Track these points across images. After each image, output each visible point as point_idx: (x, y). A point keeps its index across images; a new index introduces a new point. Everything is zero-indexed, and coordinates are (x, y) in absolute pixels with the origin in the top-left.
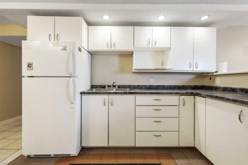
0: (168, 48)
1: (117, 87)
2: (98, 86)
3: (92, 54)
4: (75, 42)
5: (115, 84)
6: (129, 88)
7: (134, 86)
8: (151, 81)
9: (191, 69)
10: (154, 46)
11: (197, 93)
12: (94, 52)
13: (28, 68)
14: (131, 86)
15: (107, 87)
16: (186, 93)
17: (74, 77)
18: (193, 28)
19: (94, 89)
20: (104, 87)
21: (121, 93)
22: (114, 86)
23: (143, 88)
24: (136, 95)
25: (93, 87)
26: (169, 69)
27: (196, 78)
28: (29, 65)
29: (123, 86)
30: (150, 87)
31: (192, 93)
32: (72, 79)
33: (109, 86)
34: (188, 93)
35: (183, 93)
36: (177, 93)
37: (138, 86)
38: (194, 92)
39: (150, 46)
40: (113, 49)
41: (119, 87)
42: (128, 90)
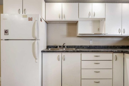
0: (103, 18)
1: (66, 47)
2: (52, 46)
3: (47, 23)
4: (39, 15)
5: (64, 45)
6: (75, 48)
7: (78, 46)
8: (91, 42)
9: (120, 34)
10: (93, 17)
11: (126, 51)
12: (48, 22)
13: (5, 33)
14: (76, 46)
15: (58, 47)
16: (118, 51)
17: (38, 40)
18: (121, 4)
19: (50, 49)
20: (56, 47)
21: (71, 52)
22: (64, 47)
23: (85, 47)
24: (82, 53)
25: (48, 47)
26: (105, 34)
27: (123, 40)
28: (6, 31)
29: (70, 46)
30: (90, 47)
31: (122, 51)
32: (36, 41)
33: (60, 47)
34: (119, 51)
35: (116, 51)
36: (111, 51)
37: (81, 46)
38: (124, 50)
39: (91, 17)
40: (63, 19)
41: (67, 47)
42: (74, 49)
